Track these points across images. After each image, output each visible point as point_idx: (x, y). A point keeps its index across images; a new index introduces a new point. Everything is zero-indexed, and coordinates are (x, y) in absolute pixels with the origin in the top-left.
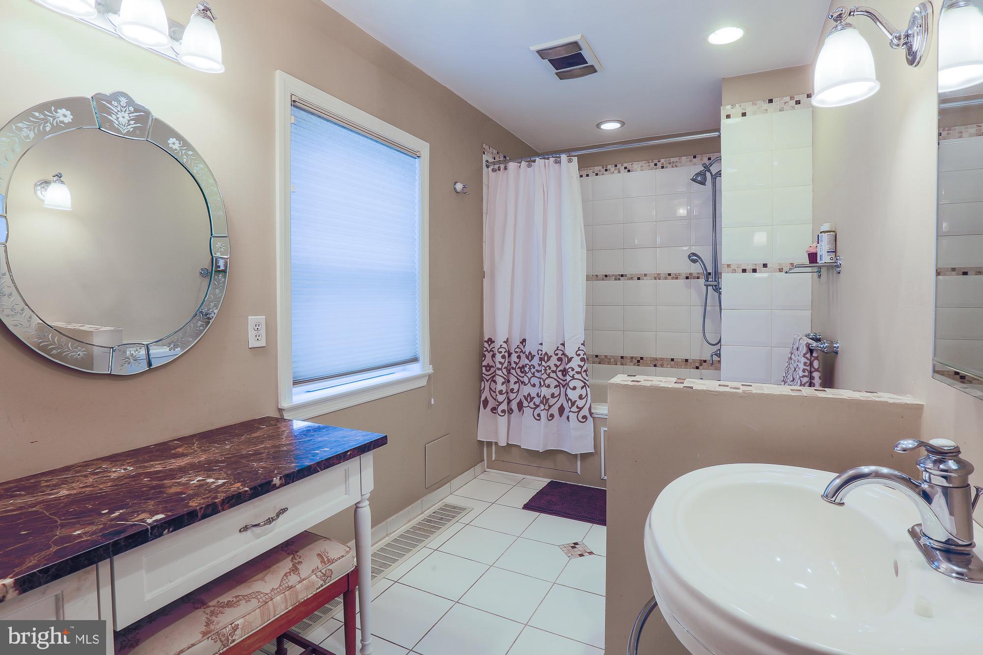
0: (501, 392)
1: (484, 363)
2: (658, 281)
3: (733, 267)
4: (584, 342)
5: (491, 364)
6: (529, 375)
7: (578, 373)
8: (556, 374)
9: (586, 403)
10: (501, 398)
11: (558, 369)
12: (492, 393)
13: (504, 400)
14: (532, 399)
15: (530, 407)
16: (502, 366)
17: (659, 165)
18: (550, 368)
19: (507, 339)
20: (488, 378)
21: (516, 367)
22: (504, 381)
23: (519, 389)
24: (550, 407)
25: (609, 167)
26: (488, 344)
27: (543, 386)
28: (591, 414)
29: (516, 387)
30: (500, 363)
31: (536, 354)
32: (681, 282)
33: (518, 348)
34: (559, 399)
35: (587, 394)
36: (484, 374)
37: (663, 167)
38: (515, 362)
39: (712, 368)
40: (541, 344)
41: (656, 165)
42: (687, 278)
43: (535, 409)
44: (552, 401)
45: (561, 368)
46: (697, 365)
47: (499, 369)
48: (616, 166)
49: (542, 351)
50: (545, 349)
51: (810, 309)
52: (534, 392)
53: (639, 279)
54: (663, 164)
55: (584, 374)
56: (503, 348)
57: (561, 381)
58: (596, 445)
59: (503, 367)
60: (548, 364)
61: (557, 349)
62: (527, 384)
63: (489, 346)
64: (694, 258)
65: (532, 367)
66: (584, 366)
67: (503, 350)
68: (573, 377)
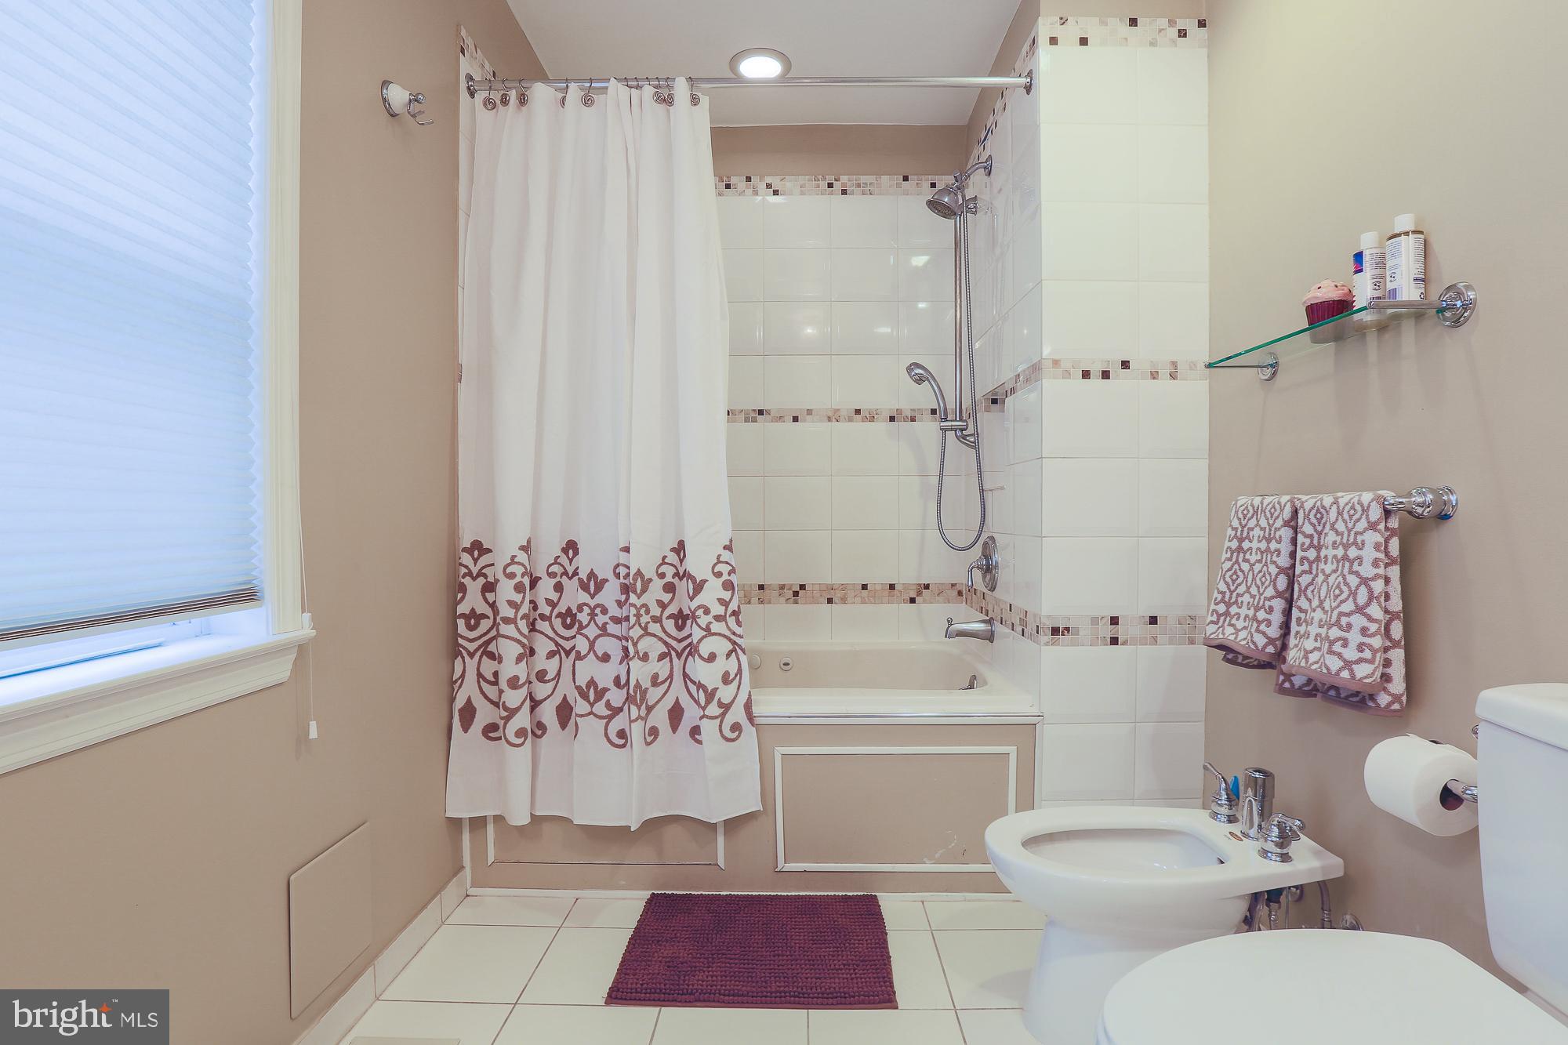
0: (514, 683)
1: (462, 608)
2: (835, 423)
3: (1065, 365)
4: (731, 541)
5: (482, 608)
6: (592, 631)
7: (718, 618)
8: (662, 626)
9: (737, 693)
10: (513, 698)
11: (667, 613)
12: (485, 686)
13: (522, 704)
14: (601, 694)
15: (595, 715)
16: (516, 613)
17: (837, 186)
18: (647, 612)
19: (529, 541)
20: (472, 647)
21: (552, 612)
22: (522, 651)
23: (559, 671)
24: (650, 709)
25: (734, 180)
26: (472, 556)
27: (634, 657)
28: (750, 717)
29: (552, 666)
30: (511, 603)
31: (610, 576)
32: (882, 426)
33: (556, 563)
34: (669, 687)
35: (740, 671)
36: (461, 637)
37: (844, 192)
38: (549, 602)
39: (940, 599)
40: (627, 550)
41: (830, 185)
42: (892, 419)
43: (610, 718)
44: (654, 694)
45: (672, 609)
46: (913, 594)
47: (507, 621)
48: (749, 179)
49: (628, 568)
50: (636, 562)
51: (1207, 456)
52: (604, 675)
53: (795, 419)
54: (844, 184)
55: (732, 621)
56: (519, 563)
57: (674, 643)
58: (767, 794)
59: (520, 615)
60: (644, 599)
61: (664, 563)
62: (585, 656)
63: (476, 561)
64: (919, 374)
65: (598, 611)
66: (731, 600)
67: (518, 570)
68: (707, 629)
